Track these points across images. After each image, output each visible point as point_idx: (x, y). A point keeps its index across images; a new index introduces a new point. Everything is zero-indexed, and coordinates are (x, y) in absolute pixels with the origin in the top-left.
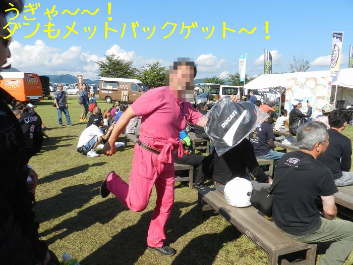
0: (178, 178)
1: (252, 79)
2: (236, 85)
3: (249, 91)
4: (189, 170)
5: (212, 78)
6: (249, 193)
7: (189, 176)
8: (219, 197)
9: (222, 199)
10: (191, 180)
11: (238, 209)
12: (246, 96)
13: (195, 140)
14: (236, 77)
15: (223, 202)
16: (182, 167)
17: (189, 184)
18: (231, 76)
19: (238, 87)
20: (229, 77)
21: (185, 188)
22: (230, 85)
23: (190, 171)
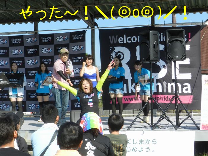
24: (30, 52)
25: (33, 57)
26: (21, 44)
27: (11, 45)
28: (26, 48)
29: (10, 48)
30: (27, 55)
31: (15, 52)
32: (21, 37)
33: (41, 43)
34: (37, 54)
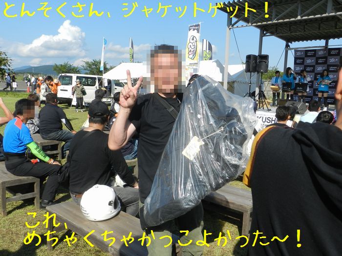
0: (19, 195)
1: (112, 68)
2: (94, 74)
3: (109, 82)
4: (34, 183)
5: (63, 64)
6: (110, 202)
7: (33, 191)
8: (75, 212)
9: (78, 214)
10: (38, 196)
11: (99, 223)
12: (106, 87)
13: (41, 143)
14: (93, 64)
15: (80, 217)
16: (24, 180)
17: (35, 201)
18: (87, 63)
19: (96, 76)
20: (85, 65)
21: (30, 207)
22: (87, 74)
23: (35, 185)
24: (320, 61)
25: (322, 65)
26: (314, 55)
27: (307, 56)
28: (318, 59)
29: (306, 58)
30: (317, 63)
31: (309, 61)
32: (315, 51)
33: (330, 55)
34: (325, 63)
